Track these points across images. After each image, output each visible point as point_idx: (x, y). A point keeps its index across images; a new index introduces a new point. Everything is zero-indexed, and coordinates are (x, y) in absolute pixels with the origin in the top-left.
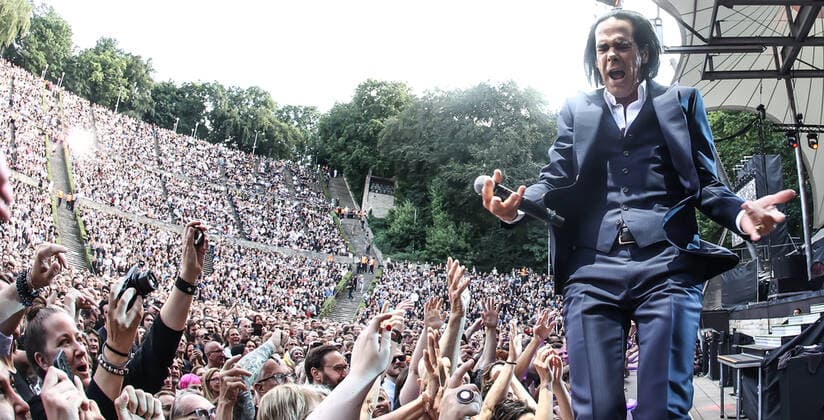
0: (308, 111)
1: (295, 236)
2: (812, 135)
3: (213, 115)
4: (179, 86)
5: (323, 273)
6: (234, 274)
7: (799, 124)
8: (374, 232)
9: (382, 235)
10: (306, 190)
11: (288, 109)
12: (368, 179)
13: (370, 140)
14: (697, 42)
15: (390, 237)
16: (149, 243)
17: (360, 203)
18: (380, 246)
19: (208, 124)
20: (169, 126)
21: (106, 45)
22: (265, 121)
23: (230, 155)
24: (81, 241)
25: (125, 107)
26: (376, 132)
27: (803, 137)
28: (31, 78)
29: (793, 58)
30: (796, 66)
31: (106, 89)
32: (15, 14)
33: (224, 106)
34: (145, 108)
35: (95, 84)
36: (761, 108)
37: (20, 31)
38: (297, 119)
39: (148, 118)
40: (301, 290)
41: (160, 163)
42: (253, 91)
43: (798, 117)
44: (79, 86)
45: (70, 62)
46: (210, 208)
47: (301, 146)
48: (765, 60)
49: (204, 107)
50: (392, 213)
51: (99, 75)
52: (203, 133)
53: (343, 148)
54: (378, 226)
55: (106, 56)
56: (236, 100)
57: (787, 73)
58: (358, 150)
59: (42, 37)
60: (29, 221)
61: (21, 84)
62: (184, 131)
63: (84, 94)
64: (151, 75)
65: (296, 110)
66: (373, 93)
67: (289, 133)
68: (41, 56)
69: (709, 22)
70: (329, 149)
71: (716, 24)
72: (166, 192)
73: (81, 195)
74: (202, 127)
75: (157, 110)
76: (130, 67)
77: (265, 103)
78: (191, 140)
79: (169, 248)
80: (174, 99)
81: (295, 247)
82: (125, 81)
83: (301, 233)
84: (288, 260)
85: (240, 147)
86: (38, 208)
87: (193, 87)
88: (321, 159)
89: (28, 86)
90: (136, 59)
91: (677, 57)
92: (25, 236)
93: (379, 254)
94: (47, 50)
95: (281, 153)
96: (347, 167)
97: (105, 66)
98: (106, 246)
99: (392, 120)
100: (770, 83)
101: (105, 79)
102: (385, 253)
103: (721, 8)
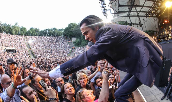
0: (62, 29)
1: (63, 46)
2: (133, 25)
3: (49, 33)
4: (43, 30)
5: (67, 50)
6: (55, 53)
7: (131, 23)
8: (74, 44)
9: (75, 44)
10: (64, 40)
11: (59, 29)
12: (72, 37)
13: (72, 32)
14: (116, 12)
15: (76, 44)
16: (43, 52)
17: (71, 40)
18: (75, 45)
19: (48, 34)
20: (43, 36)
21: (32, 28)
22: (56, 32)
23: (52, 37)
24: (33, 54)
25: (36, 35)
26: (72, 30)
27: (132, 25)
28: (22, 36)
29: (130, 14)
30: (130, 15)
31: (33, 34)
32: (18, 29)
33: (50, 31)
34: (39, 35)
35: (31, 34)
36: (126, 21)
37: (19, 31)
38: (61, 31)
39: (40, 36)
40: (65, 53)
41: (42, 41)
42: (54, 28)
43: (131, 22)
44: (29, 35)
45: (27, 32)
46: (50, 45)
47: (62, 34)
48: (126, 14)
49: (47, 32)
50: (76, 41)
51: (32, 32)
52: (48, 35)
53: (68, 33)
54: (74, 43)
55: (32, 30)
56: (52, 30)
57: (129, 16)
58: (70, 33)
59: (22, 31)
60: (25, 54)
61: (21, 37)
62: (45, 36)
63: (30, 36)
64: (39, 30)
65: (60, 29)
66: (71, 25)
67: (60, 33)
68: (23, 33)
69: (117, 9)
70: (66, 34)
71: (118, 10)
72: (44, 44)
73: (32, 48)
74: (47, 35)
75: (41, 34)
76: (36, 30)
77: (56, 29)
78: (46, 37)
79: (46, 52)
80: (43, 32)
81: (63, 48)
82: (35, 32)
83: (64, 46)
84: (62, 50)
85: (53, 36)
86: (26, 52)
87: (45, 30)
88: (65, 35)
89: (22, 37)
90: (36, 29)
91: (113, 14)
92: (25, 56)
93: (75, 46)
94: (23, 32)
95: (59, 35)
96: (69, 36)
97: (32, 31)
98: (37, 54)
99: (74, 28)
100: (127, 17)
101: (33, 33)
102: (76, 46)
103: (119, 7)
